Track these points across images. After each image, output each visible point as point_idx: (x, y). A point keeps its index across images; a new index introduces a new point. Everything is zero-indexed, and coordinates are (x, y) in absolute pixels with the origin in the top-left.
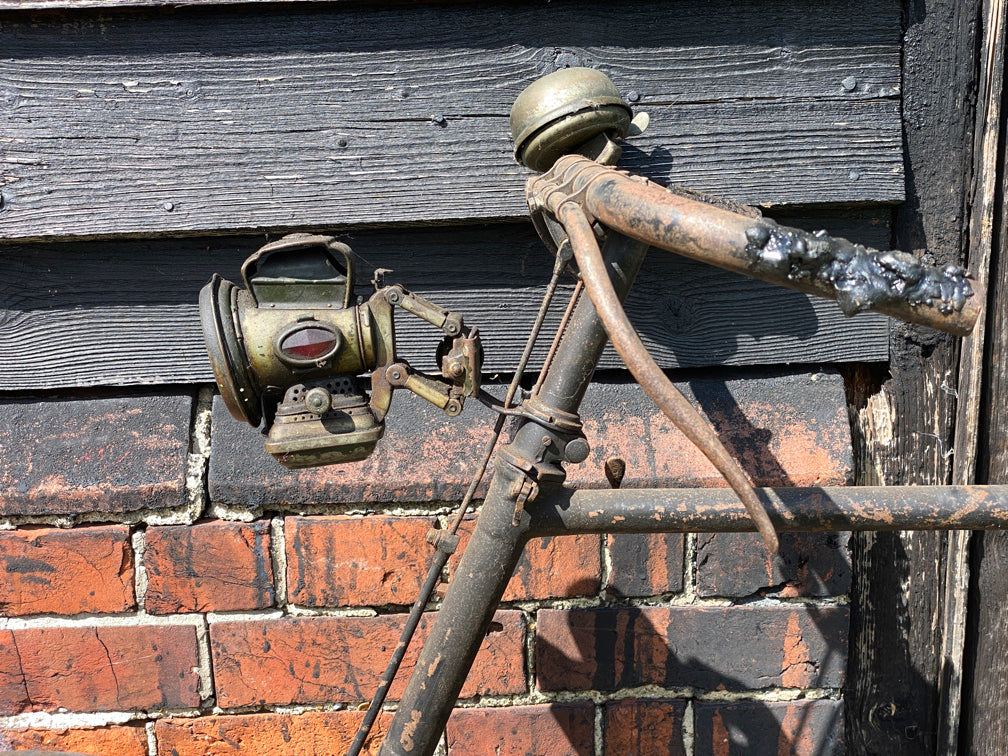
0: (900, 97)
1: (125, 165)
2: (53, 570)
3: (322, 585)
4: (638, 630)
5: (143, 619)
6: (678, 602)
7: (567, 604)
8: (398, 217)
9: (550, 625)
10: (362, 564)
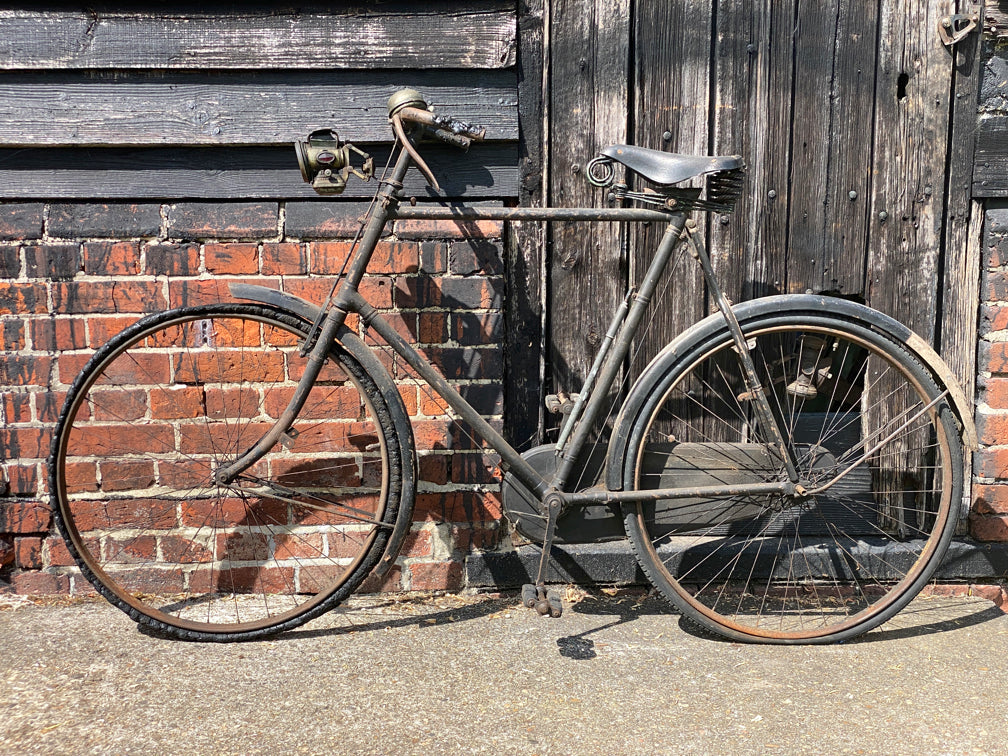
0: (518, 105)
2: (231, 258)
3: (322, 266)
4: (431, 285)
5: (261, 277)
6: (445, 276)
7: (407, 275)
9: (401, 283)
10: (337, 258)
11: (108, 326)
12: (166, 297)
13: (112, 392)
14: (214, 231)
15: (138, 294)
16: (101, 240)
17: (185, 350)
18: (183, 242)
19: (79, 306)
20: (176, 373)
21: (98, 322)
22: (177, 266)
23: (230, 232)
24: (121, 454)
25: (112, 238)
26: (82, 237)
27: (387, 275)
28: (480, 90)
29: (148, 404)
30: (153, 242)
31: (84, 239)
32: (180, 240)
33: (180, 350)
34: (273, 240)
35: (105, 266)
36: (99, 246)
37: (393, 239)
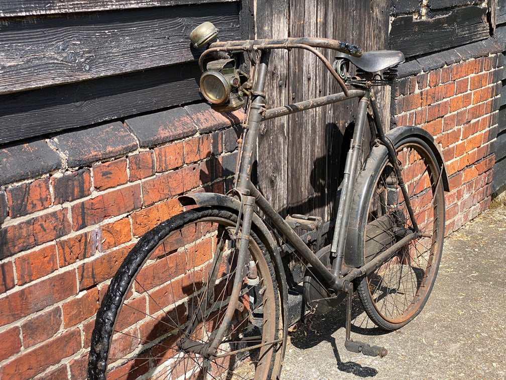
0: (239, 27)
1: (111, 55)
2: (111, 173)
3: (164, 165)
4: (217, 163)
5: (129, 184)
6: (222, 155)
7: (205, 160)
9: (203, 166)
10: (171, 157)
11: (31, 261)
12: (70, 220)
13: (37, 318)
14: (100, 155)
15: (49, 225)
16: (20, 184)
17: (86, 260)
18: (79, 169)
19: (8, 250)
20: (80, 283)
21: (23, 259)
22: (76, 190)
23: (110, 152)
24: (44, 370)
25: (28, 179)
26: (5, 184)
27: (195, 163)
28: (222, 18)
29: (62, 318)
30: (58, 175)
31: (6, 186)
32: (77, 168)
33: (82, 262)
34: (134, 153)
35: (26, 206)
36: (20, 188)
37: (198, 135)
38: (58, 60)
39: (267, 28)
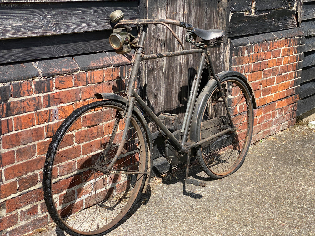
1: (67, 23)
2: (64, 82)
3: (93, 80)
4: (122, 82)
5: (73, 88)
6: (125, 78)
7: (116, 80)
8: (94, 29)
9: (114, 83)
10: (97, 77)
11: (22, 120)
12: (42, 102)
13: (24, 148)
14: (59, 72)
15: (32, 103)
16: (18, 82)
17: (50, 123)
18: (48, 78)
19: (11, 113)
20: (46, 134)
21: (18, 118)
22: (46, 88)
23: (64, 71)
24: (26, 174)
25: (22, 80)
26: (10, 81)
27: (110, 81)
29: (36, 150)
30: (37, 80)
31: (11, 82)
32: (47, 77)
33: (47, 124)
34: (77, 73)
35: (20, 93)
36: (18, 84)
37: (112, 67)
38: (39, 24)
39: (154, 15)
